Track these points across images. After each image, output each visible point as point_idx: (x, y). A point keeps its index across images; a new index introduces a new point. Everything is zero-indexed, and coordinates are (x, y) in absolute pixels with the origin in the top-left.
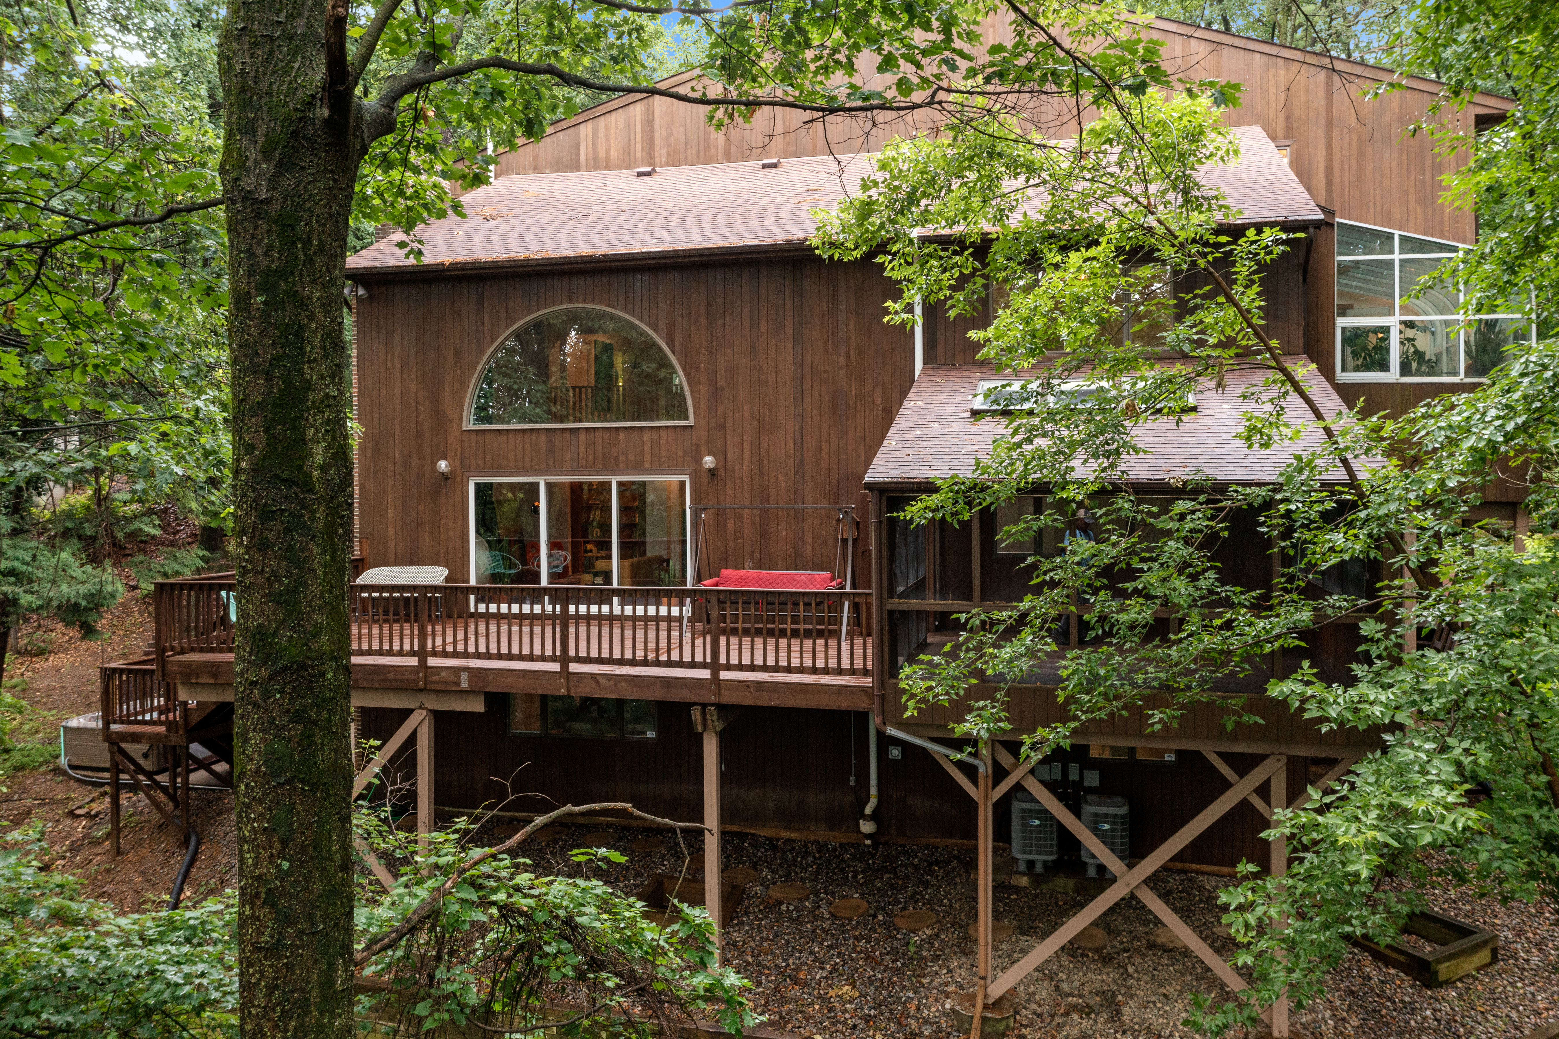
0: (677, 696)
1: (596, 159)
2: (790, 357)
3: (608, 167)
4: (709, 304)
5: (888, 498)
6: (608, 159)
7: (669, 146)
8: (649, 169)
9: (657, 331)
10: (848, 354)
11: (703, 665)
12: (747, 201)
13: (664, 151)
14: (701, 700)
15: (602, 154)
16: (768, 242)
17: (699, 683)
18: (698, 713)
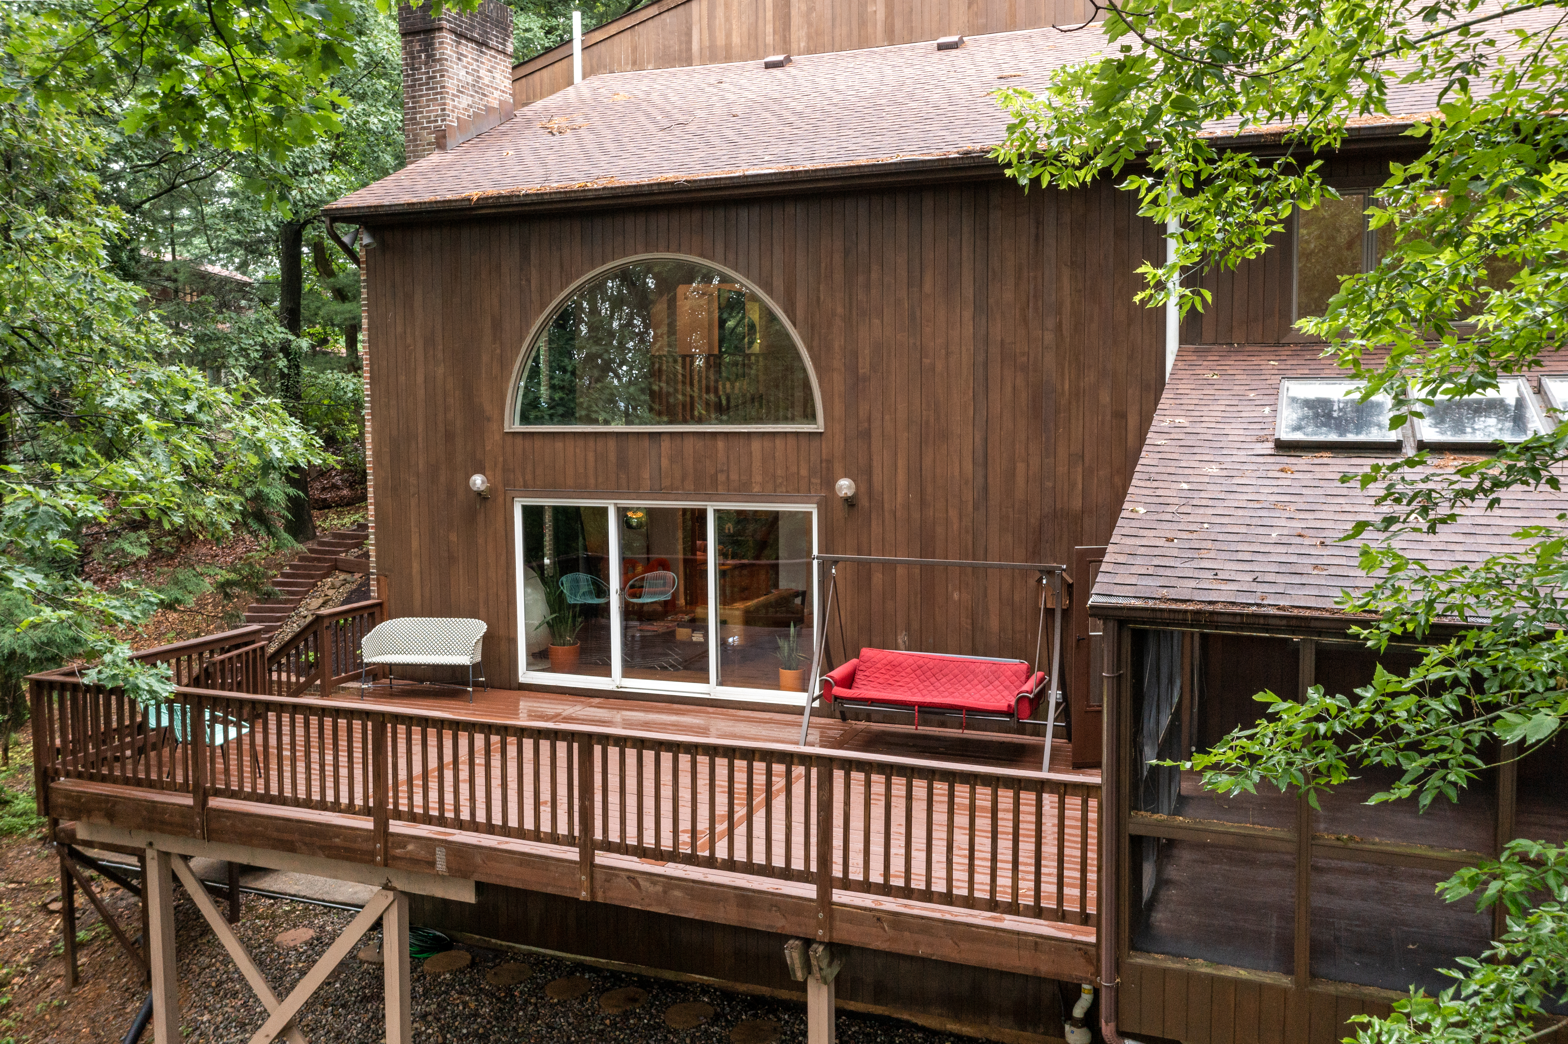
0: (762, 921)
1: (712, 47)
2: (969, 330)
3: (728, 58)
4: (846, 252)
5: (1134, 631)
6: (728, 47)
7: (810, 25)
8: (780, 58)
9: (770, 292)
10: (1059, 327)
11: (803, 877)
12: (911, 96)
13: (803, 33)
14: (801, 932)
15: (721, 41)
16: (935, 155)
17: (798, 904)
18: (796, 955)
